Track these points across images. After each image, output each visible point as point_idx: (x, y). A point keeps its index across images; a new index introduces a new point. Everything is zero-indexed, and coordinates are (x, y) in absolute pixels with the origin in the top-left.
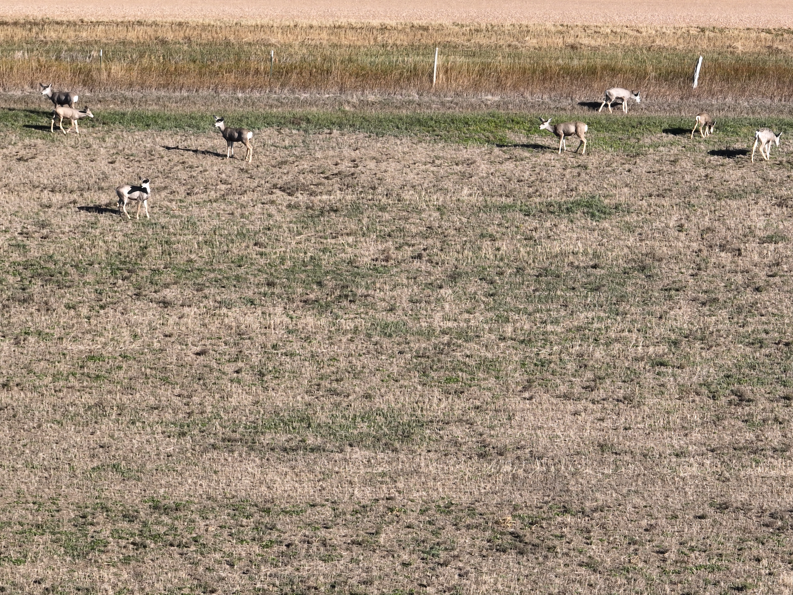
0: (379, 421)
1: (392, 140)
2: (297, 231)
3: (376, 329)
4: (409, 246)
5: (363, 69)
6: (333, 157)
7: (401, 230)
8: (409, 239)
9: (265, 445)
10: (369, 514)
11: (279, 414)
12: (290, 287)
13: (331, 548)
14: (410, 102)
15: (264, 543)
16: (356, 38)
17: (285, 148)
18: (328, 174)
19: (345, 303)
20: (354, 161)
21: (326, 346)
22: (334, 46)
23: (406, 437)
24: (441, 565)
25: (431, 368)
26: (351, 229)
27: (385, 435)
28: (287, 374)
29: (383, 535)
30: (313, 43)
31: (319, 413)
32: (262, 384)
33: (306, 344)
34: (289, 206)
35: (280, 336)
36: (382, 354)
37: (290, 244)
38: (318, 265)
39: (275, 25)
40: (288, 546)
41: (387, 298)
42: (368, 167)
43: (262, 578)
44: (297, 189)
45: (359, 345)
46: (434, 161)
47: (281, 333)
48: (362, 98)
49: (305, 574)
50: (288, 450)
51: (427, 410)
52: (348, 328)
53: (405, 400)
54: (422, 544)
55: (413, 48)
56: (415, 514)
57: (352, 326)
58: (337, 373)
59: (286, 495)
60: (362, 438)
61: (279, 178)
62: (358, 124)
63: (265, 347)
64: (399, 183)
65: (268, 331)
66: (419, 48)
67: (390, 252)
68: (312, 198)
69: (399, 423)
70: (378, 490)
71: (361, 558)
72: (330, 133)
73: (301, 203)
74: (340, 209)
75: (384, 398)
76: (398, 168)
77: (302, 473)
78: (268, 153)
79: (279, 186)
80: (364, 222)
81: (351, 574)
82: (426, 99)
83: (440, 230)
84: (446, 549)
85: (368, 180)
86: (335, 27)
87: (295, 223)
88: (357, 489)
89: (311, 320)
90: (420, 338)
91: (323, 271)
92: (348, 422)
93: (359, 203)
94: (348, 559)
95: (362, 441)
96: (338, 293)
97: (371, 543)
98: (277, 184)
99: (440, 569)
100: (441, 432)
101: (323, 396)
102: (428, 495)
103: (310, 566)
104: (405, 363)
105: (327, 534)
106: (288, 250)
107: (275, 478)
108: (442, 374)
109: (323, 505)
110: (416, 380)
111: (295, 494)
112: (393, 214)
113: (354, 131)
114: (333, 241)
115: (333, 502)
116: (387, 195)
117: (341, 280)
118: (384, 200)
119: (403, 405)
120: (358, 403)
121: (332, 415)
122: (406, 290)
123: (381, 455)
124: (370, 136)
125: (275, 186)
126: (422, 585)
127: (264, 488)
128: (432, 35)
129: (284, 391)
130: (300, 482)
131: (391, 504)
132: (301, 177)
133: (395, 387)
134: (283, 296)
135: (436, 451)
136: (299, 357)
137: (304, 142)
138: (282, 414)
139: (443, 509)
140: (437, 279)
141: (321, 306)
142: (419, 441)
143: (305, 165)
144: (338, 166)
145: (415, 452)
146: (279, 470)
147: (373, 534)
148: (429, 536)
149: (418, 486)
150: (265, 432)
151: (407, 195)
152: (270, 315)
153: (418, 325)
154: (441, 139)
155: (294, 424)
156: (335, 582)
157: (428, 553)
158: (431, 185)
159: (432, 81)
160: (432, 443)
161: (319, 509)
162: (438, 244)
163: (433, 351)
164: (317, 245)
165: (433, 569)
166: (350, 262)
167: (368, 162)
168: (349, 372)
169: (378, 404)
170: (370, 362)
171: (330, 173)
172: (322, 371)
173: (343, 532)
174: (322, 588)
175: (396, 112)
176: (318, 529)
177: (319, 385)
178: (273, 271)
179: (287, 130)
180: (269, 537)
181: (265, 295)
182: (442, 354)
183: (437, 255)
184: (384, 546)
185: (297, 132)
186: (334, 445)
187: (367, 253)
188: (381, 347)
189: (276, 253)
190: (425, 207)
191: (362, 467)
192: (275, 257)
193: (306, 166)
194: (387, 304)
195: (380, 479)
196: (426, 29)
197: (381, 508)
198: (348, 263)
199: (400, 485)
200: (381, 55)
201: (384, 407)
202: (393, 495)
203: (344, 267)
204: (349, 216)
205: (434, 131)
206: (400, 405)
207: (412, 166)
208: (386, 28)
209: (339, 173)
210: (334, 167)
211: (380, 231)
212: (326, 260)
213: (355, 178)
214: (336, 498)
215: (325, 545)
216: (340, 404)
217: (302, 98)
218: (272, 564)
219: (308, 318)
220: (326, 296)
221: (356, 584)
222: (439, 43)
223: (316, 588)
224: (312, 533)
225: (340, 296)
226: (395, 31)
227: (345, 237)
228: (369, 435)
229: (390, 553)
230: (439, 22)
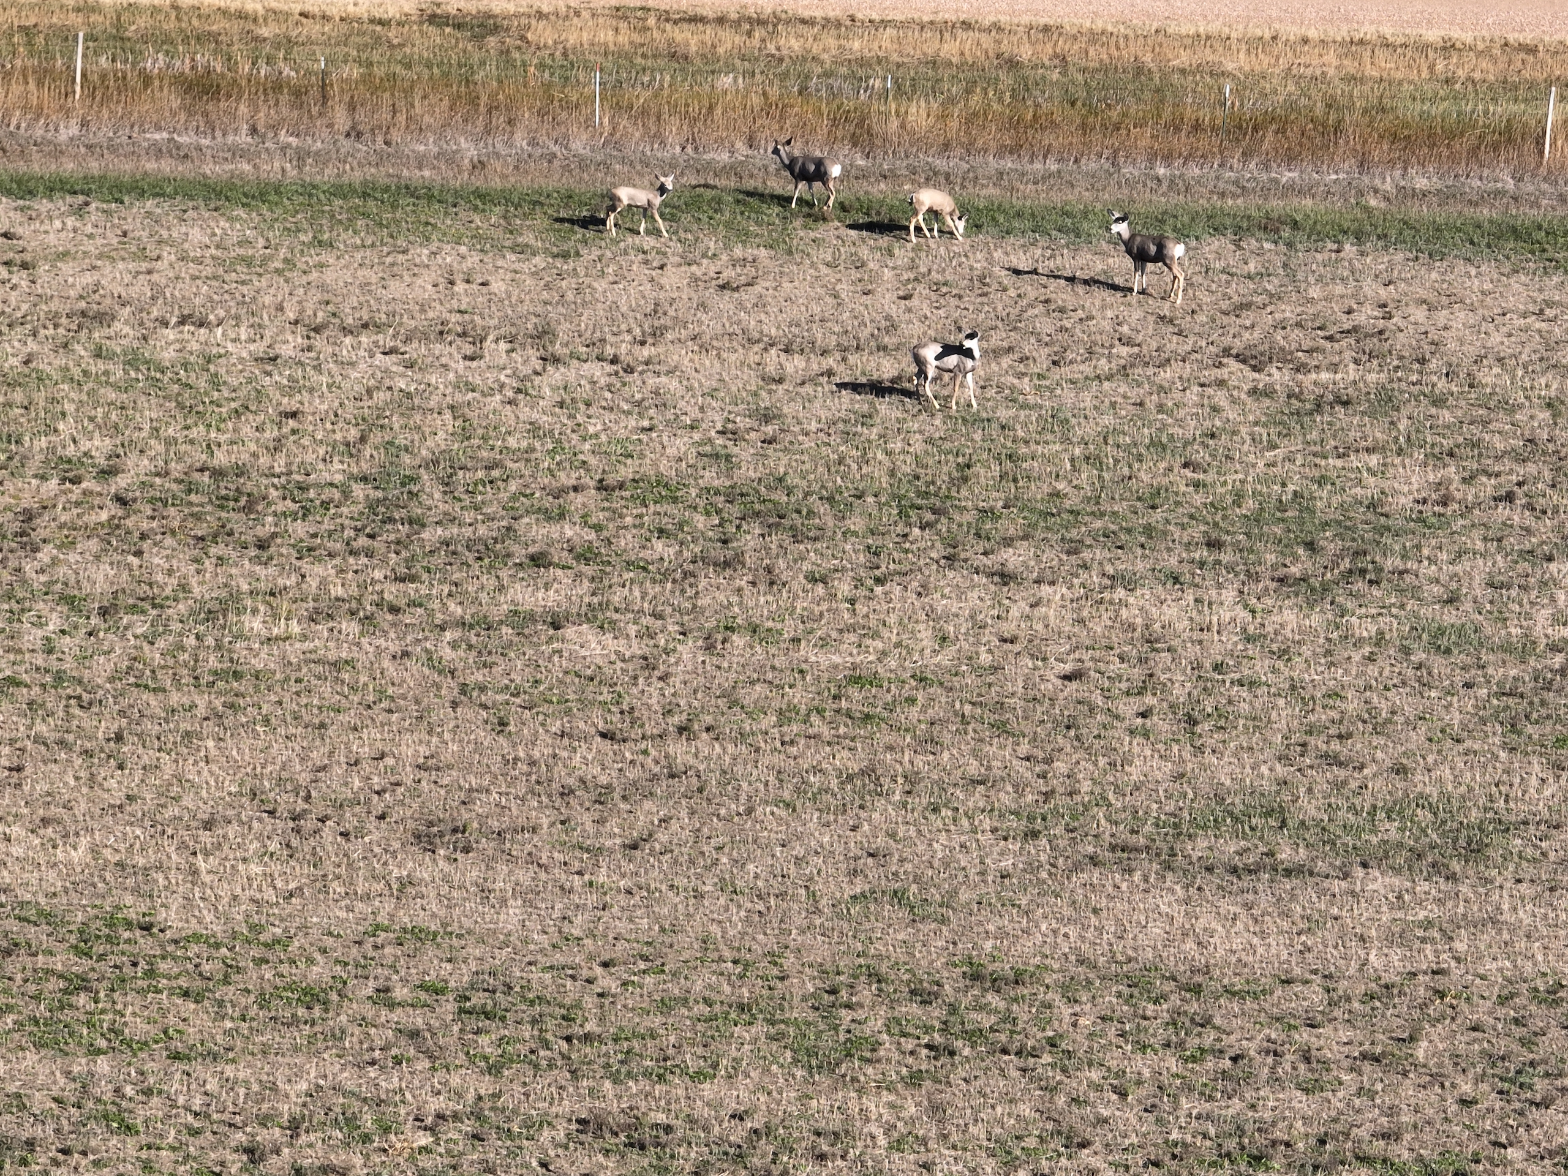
0: (1421, 818)
1: (1461, 266)
2: (1269, 442)
3: (1420, 637)
4: (1490, 476)
5: (1407, 125)
6: (1342, 297)
7: (1474, 445)
8: (1490, 462)
9: (1194, 859)
10: (1396, 1000)
11: (1223, 799)
12: (1251, 551)
13: (1320, 1066)
14: (1499, 193)
15: (1188, 1053)
16: (1393, 65)
17: (1249, 277)
18: (1332, 330)
19: (1360, 585)
20: (1385, 306)
21: (1319, 669)
22: (1351, 79)
23: (1475, 851)
24: (1537, 1105)
25: (1527, 717)
26: (1375, 439)
27: (1433, 846)
28: (1241, 722)
29: (1424, 1044)
30: (1309, 72)
31: (1303, 801)
32: (1191, 740)
33: (1280, 664)
34: (1253, 392)
35: (1229, 647)
36: (1430, 688)
37: (1254, 466)
38: (1307, 508)
39: (1234, 35)
40: (1235, 1059)
41: (1444, 578)
42: (1412, 319)
43: (1182, 1121)
44: (1271, 358)
45: (1385, 668)
46: (1542, 311)
47: (1231, 640)
48: (1403, 183)
49: (1267, 1115)
50: (1240, 871)
51: (1516, 799)
52: (1365, 634)
53: (1473, 779)
54: (1499, 1064)
55: (1507, 87)
56: (1489, 1003)
57: (1373, 629)
58: (1341, 722)
59: (1234, 960)
60: (1386, 852)
61: (1234, 337)
62: (1393, 234)
63: (1200, 667)
64: (1472, 351)
65: (1205, 636)
66: (1516, 89)
67: (1452, 488)
68: (1300, 377)
69: (1461, 823)
70: (1415, 954)
71: (1379, 1087)
72: (1338, 251)
73: (1278, 387)
74: (1355, 400)
75: (1433, 774)
76: (1471, 321)
77: (1267, 918)
78: (1214, 287)
79: (1234, 352)
80: (1401, 428)
81: (1359, 1118)
82: (1530, 188)
83: (1551, 447)
84: (1547, 1075)
85: (1410, 345)
86: (1352, 42)
87: (1265, 425)
88: (1374, 952)
89: (1293, 617)
90: (1507, 657)
91: (1317, 521)
92: (1360, 819)
93: (1393, 390)
94: (1353, 1089)
95: (1387, 858)
96: (1346, 564)
97: (1400, 1058)
98: (1230, 348)
99: (1535, 1114)
100: (1543, 844)
101: (1311, 767)
102: (1515, 966)
103: (1277, 1100)
104: (1476, 707)
105: (1313, 1039)
106: (1250, 479)
107: (1214, 925)
108: (1548, 730)
109: (1307, 982)
110: (1497, 740)
111: (1251, 959)
112: (1459, 413)
113: (1386, 248)
114: (1339, 463)
115: (1325, 977)
116: (1447, 375)
117: (1353, 540)
118: (1442, 384)
119: (1470, 789)
120: (1380, 782)
121: (1330, 805)
122: (1481, 562)
123: (1423, 887)
124: (1417, 258)
125: (1227, 352)
126: (1497, 1144)
127: (1190, 945)
128: (1543, 62)
129: (1235, 755)
130: (1263, 935)
131: (1441, 982)
132: (1279, 336)
133: (1455, 753)
134: (1238, 569)
135: (1532, 881)
136: (1266, 689)
137: (1285, 266)
138: (1229, 801)
139: (1544, 995)
140: (1543, 542)
141: (1313, 590)
142: (1500, 860)
143: (1288, 311)
144: (1351, 316)
145: (1492, 882)
146: (1221, 910)
147: (1404, 1040)
148: (1515, 1047)
149: (1495, 949)
150: (1196, 835)
151: (1488, 376)
152: (1210, 604)
153: (1503, 632)
154: (1557, 268)
155: (1254, 821)
156: (1326, 1134)
157: (1512, 1081)
158: (1534, 357)
159: (1541, 153)
160: (1524, 864)
161: (1298, 988)
162: (1547, 475)
163: (1532, 684)
164: (1307, 470)
165: (1521, 1113)
166: (1372, 506)
167: (1411, 310)
168: (1365, 722)
169: (1420, 786)
170: (1407, 703)
171: (1336, 328)
172: (1312, 718)
173: (1345, 1034)
174: (1301, 1145)
175: (1468, 211)
176: (1296, 1028)
177: (1304, 745)
178: (1218, 518)
179: (1253, 241)
180: (1197, 1041)
181: (1202, 564)
182: (1549, 690)
183: (1544, 496)
184: (1425, 1066)
185: (1273, 247)
186: (1331, 864)
187: (1406, 489)
188: (1429, 674)
189: (1225, 483)
190: (1523, 400)
191: (1384, 909)
192: (1223, 490)
193: (1288, 314)
194: (1442, 590)
195: (1420, 933)
196: (1532, 50)
197: (1422, 991)
198: (1368, 507)
199: (1461, 946)
200: (1443, 99)
201: (1433, 791)
202: (1445, 966)
203: (1359, 514)
204: (1372, 414)
205: (1544, 250)
206: (1463, 789)
207: (1499, 320)
208: (1453, 46)
209: (1355, 329)
210: (1344, 317)
211: (1433, 446)
212: (1324, 500)
213: (1386, 340)
214: (1333, 969)
215: (1307, 1060)
216: (1345, 783)
217: (1284, 180)
218: (1202, 1094)
219: (1286, 612)
220: (1322, 570)
221: (1367, 1138)
222: (1558, 79)
223: (1288, 1145)
224: (1283, 1036)
225: (1350, 571)
226: (1471, 54)
227: (1364, 456)
228: (1400, 845)
229: (1437, 1078)
230: (1557, 37)
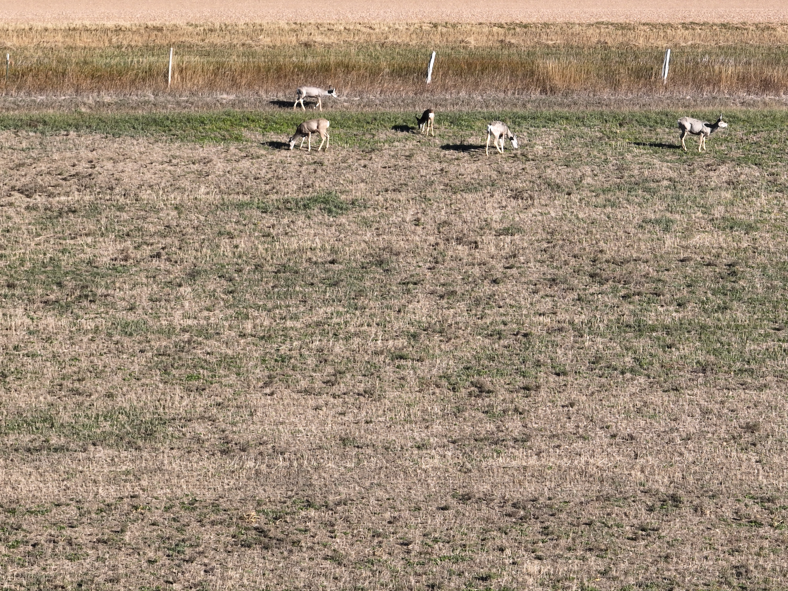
0: (121, 419)
1: (129, 140)
2: (36, 233)
3: (116, 328)
4: (148, 245)
5: (97, 70)
6: (70, 158)
7: (139, 230)
8: (148, 238)
9: (9, 445)
10: (113, 512)
11: (22, 414)
12: (30, 288)
13: (77, 547)
14: (146, 102)
15: (10, 544)
16: (90, 40)
17: (23, 150)
18: (66, 175)
19: (85, 303)
20: (91, 162)
21: (67, 346)
22: (70, 48)
23: (149, 435)
24: (187, 561)
25: (172, 366)
26: (90, 229)
27: (128, 433)
28: (29, 375)
29: (129, 533)
30: (48, 45)
31: (62, 413)
32: (4, 385)
33: (47, 345)
34: (27, 208)
35: (21, 337)
36: (123, 353)
37: (29, 245)
38: (57, 266)
39: (10, 28)
40: (34, 546)
41: (127, 298)
42: (105, 168)
43: (9, 578)
44: (35, 191)
45: (100, 344)
46: (170, 161)
47: (22, 334)
48: (98, 100)
49: (52, 573)
50: (32, 451)
51: (169, 408)
52: (89, 328)
53: (147, 398)
54: (167, 541)
55: (149, 49)
56: (160, 511)
57: (93, 325)
58: (79, 372)
59: (31, 495)
60: (105, 437)
61: (17, 180)
62: (94, 125)
63: (7, 348)
64: (136, 182)
65: (9, 332)
66: (153, 49)
67: (129, 252)
68: (50, 199)
69: (142, 421)
70: (122, 488)
71: (107, 556)
72: (67, 135)
73: (40, 205)
74: (78, 210)
75: (126, 397)
76: (135, 168)
77: (46, 474)
78: (5, 156)
79: (17, 188)
80: (103, 223)
81: (98, 573)
82: (162, 99)
83: (178, 229)
84: (191, 546)
85: (105, 181)
86: (69, 29)
87: (34, 225)
88: (101, 488)
89: (52, 321)
90: (161, 336)
91: (62, 272)
92: (91, 421)
93: (97, 204)
94: (94, 558)
95: (105, 440)
96: (78, 293)
97: (117, 541)
98: (15, 187)
99: (186, 566)
100: (183, 430)
101: (65, 396)
102: (172, 492)
103: (56, 565)
104: (146, 362)
105: (73, 534)
106: (28, 252)
107: (20, 478)
108: (183, 372)
109: (68, 505)
110: (158, 378)
111: (39, 494)
112: (131, 214)
113: (91, 132)
114: (72, 242)
115: (77, 502)
116: (125, 195)
117: (81, 280)
118: (122, 200)
119: (146, 404)
120: (100, 402)
121: (75, 415)
122: (145, 288)
123: (124, 454)
124: (107, 137)
125: (13, 188)
126: (167, 582)
127: (8, 489)
128: (166, 36)
129: (27, 392)
130: (45, 482)
131: (136, 502)
132: (39, 179)
133: (137, 385)
134: (23, 298)
135: (179, 448)
136: (40, 358)
137: (41, 144)
138: (24, 415)
139: (187, 506)
140: (176, 277)
141: (62, 306)
142: (162, 438)
143: (43, 167)
144: (75, 168)
145: (158, 450)
146: (23, 471)
147: (118, 532)
148: (174, 533)
149: (162, 484)
150: (9, 433)
151: (145, 195)
152: (10, 316)
153: (158, 324)
154: (177, 139)
155: (37, 425)
156: (82, 581)
157: (173, 550)
158: (168, 184)
159: (167, 81)
160: (174, 440)
161: (64, 508)
162: (177, 243)
163: (174, 349)
164: (56, 246)
165: (179, 566)
166: (90, 263)
167: (105, 163)
168: (91, 372)
169: (120, 403)
170: (112, 362)
171: (67, 174)
172: (64, 371)
173: (88, 530)
174: (69, 587)
175: (132, 112)
176: (64, 528)
177: (61, 385)
178: (13, 272)
179: (24, 132)
180: (15, 537)
181: (5, 296)
182: (183, 352)
183: (176, 254)
184: (129, 544)
185: (34, 134)
186: (77, 445)
187: (106, 253)
188: (122, 346)
189: (15, 255)
190: (163, 206)
191: (105, 466)
192: (14, 258)
193: (43, 168)
194: (126, 304)
195: (124, 477)
196: (160, 30)
197: (126, 506)
198: (88, 264)
199: (144, 483)
200: (116, 56)
201: (126, 405)
202: (137, 493)
203: (83, 267)
204: (88, 217)
205: (170, 130)
206: (142, 403)
207: (149, 166)
208: (120, 29)
209: (77, 174)
210: (71, 168)
211: (119, 231)
212: (65, 261)
213: (93, 179)
214: (81, 497)
215: (70, 544)
216: (82, 403)
217: (38, 100)
218: (18, 564)
219: (49, 318)
220: (66, 296)
221: (103, 582)
222: (174, 43)
223: (63, 587)
224: (58, 533)
225: (80, 296)
226: (130, 33)
227: (84, 238)
228: (112, 433)
229: (136, 550)
230: (173, 22)
